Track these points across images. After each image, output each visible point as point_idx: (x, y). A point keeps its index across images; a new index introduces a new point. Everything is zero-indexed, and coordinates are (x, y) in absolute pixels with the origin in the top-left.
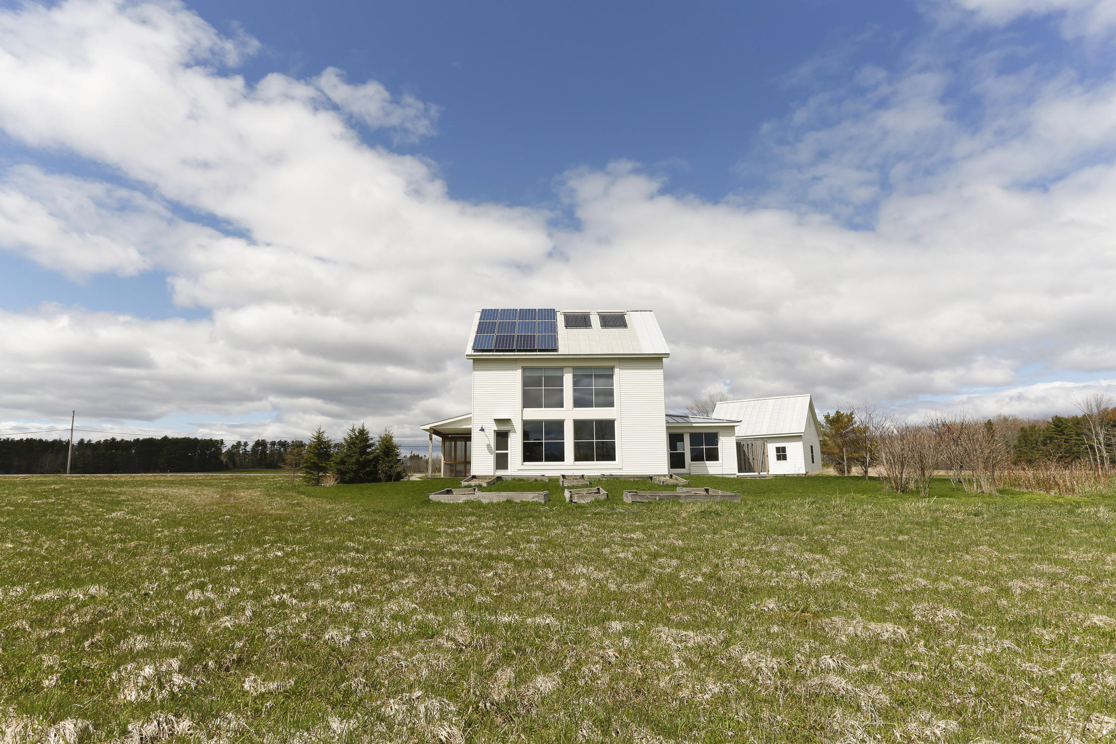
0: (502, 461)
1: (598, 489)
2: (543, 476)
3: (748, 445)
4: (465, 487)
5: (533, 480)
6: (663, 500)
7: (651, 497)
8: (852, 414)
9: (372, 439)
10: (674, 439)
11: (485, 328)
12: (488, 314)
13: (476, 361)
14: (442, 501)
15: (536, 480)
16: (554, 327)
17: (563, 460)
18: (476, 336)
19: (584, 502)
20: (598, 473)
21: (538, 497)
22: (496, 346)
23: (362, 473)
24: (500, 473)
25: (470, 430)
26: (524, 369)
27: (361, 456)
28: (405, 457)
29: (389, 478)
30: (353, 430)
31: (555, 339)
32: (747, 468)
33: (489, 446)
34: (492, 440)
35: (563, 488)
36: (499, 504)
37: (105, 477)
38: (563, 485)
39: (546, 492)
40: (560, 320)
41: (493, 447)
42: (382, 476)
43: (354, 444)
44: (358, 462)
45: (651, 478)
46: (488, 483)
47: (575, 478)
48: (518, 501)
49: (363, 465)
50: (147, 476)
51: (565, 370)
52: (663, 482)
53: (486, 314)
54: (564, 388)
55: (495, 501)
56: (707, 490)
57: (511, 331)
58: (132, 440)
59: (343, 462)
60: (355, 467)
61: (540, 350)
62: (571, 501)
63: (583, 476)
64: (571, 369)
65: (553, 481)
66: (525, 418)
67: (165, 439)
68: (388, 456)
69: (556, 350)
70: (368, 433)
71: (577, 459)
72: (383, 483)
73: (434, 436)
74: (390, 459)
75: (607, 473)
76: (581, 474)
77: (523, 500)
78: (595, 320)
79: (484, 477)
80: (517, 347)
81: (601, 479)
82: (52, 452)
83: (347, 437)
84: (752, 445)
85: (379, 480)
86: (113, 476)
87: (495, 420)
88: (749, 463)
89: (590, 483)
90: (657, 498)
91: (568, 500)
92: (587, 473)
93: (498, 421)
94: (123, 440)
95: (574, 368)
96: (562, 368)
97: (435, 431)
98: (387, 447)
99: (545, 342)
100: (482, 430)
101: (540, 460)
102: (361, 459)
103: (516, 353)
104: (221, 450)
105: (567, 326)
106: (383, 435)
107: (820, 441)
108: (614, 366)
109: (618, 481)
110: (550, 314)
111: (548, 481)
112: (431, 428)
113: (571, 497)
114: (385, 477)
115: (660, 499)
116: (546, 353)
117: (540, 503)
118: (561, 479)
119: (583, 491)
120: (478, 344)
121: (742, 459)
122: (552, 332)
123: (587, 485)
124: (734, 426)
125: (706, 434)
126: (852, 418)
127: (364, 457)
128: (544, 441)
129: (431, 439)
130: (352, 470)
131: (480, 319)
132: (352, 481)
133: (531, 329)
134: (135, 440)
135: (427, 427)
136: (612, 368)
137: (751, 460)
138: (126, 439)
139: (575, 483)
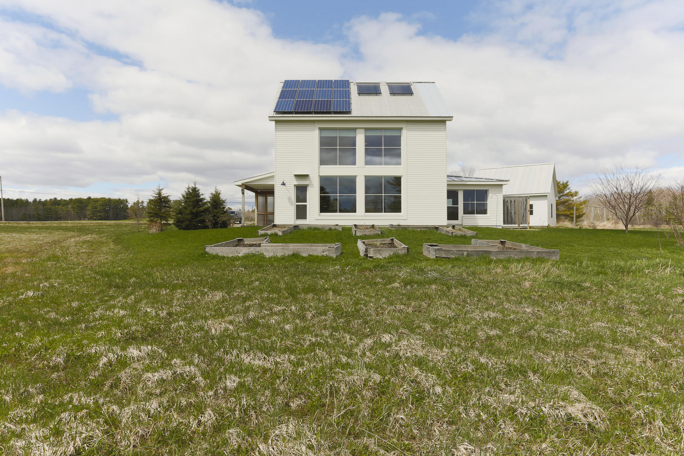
0: (301, 212)
1: (392, 240)
2: (337, 225)
3: (511, 201)
4: (262, 236)
5: (328, 229)
6: (472, 255)
7: (458, 252)
8: (567, 182)
9: (202, 195)
10: (452, 195)
11: (287, 94)
12: (290, 84)
13: (277, 122)
14: (220, 254)
15: (330, 229)
16: (348, 94)
17: (355, 212)
18: (278, 101)
19: (381, 257)
20: (387, 223)
21: (328, 250)
22: (295, 109)
23: (195, 221)
24: (300, 222)
25: (273, 185)
26: (321, 129)
27: (194, 208)
28: (248, 211)
29: (215, 225)
30: (188, 188)
31: (349, 104)
32: (509, 220)
33: (289, 199)
34: (292, 193)
35: (356, 238)
36: (283, 258)
37: (25, 223)
38: (355, 234)
39: (338, 244)
40: (354, 90)
41: (293, 199)
42: (209, 224)
43: (188, 198)
44: (192, 213)
45: (437, 228)
46: (283, 232)
47: (366, 227)
48: (305, 255)
49: (196, 215)
50: (55, 223)
51: (358, 131)
52: (452, 233)
53: (287, 83)
54: (357, 147)
55: (279, 254)
56: (502, 243)
57: (309, 97)
58: (68, 199)
59: (180, 213)
60: (189, 217)
61: (335, 113)
62: (366, 255)
63: (373, 226)
64: (363, 130)
65: (346, 230)
66: (321, 174)
67: (89, 198)
68: (216, 208)
69: (349, 112)
70: (198, 191)
71: (367, 211)
72: (211, 230)
73: (246, 191)
74: (218, 210)
75: (395, 223)
76: (371, 224)
77: (311, 253)
78: (384, 89)
79: (283, 226)
80: (314, 109)
81: (391, 229)
82: (16, 207)
83: (184, 194)
84: (515, 201)
85: (206, 227)
86: (30, 223)
87: (296, 176)
88: (511, 216)
89: (382, 233)
90: (465, 253)
91: (362, 254)
92: (376, 223)
93: (298, 176)
94: (62, 199)
95: (366, 129)
96: (355, 129)
97: (247, 187)
98: (215, 202)
99: (340, 106)
100: (283, 184)
101: (335, 211)
102: (194, 211)
103: (314, 115)
104: (127, 206)
105: (359, 94)
106: (214, 192)
107: (556, 200)
108: (402, 128)
109: (407, 231)
110: (345, 84)
111: (341, 230)
112: (243, 184)
113: (366, 251)
114: (211, 224)
115: (468, 255)
116: (341, 115)
117: (331, 258)
118: (354, 229)
119: (377, 241)
120: (280, 108)
121: (506, 213)
122: (346, 98)
123: (378, 234)
124: (501, 185)
125: (477, 191)
126: (568, 185)
127: (196, 209)
128: (338, 195)
129: (243, 193)
130: (187, 220)
131: (283, 88)
132: (187, 228)
133: (328, 95)
134: (69, 199)
135: (240, 183)
136: (400, 129)
137: (513, 213)
138: (64, 199)
139: (367, 232)
